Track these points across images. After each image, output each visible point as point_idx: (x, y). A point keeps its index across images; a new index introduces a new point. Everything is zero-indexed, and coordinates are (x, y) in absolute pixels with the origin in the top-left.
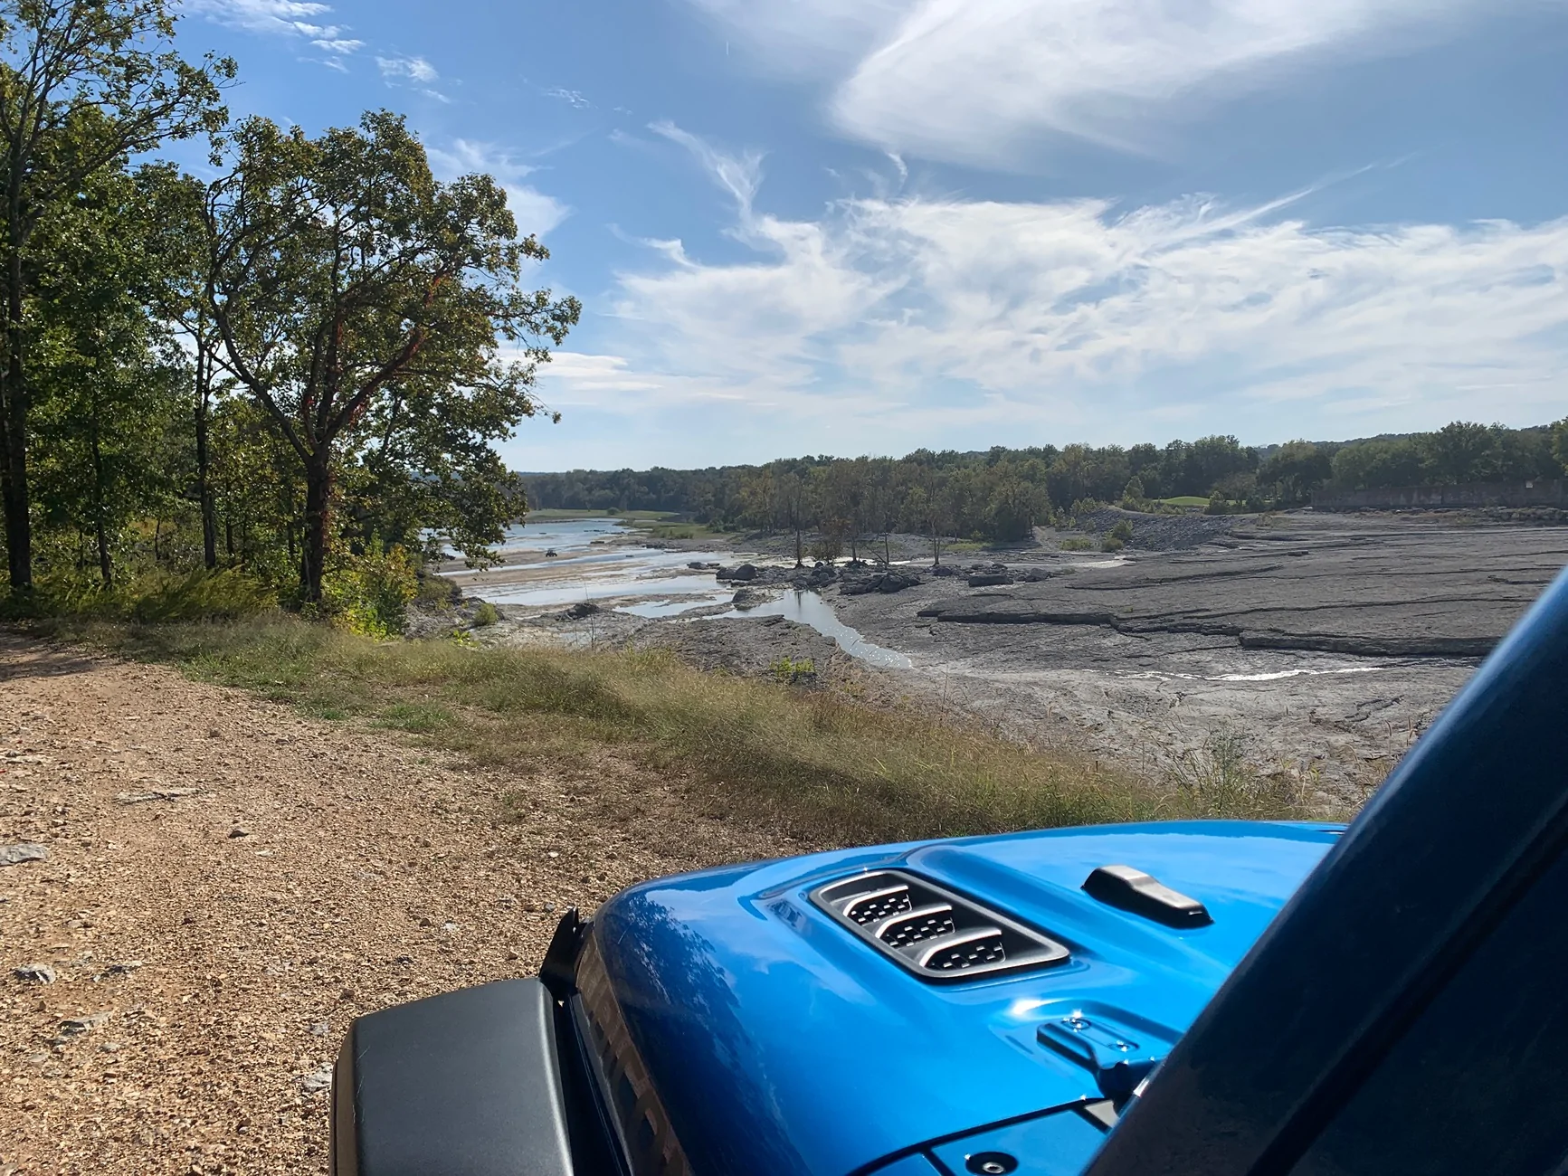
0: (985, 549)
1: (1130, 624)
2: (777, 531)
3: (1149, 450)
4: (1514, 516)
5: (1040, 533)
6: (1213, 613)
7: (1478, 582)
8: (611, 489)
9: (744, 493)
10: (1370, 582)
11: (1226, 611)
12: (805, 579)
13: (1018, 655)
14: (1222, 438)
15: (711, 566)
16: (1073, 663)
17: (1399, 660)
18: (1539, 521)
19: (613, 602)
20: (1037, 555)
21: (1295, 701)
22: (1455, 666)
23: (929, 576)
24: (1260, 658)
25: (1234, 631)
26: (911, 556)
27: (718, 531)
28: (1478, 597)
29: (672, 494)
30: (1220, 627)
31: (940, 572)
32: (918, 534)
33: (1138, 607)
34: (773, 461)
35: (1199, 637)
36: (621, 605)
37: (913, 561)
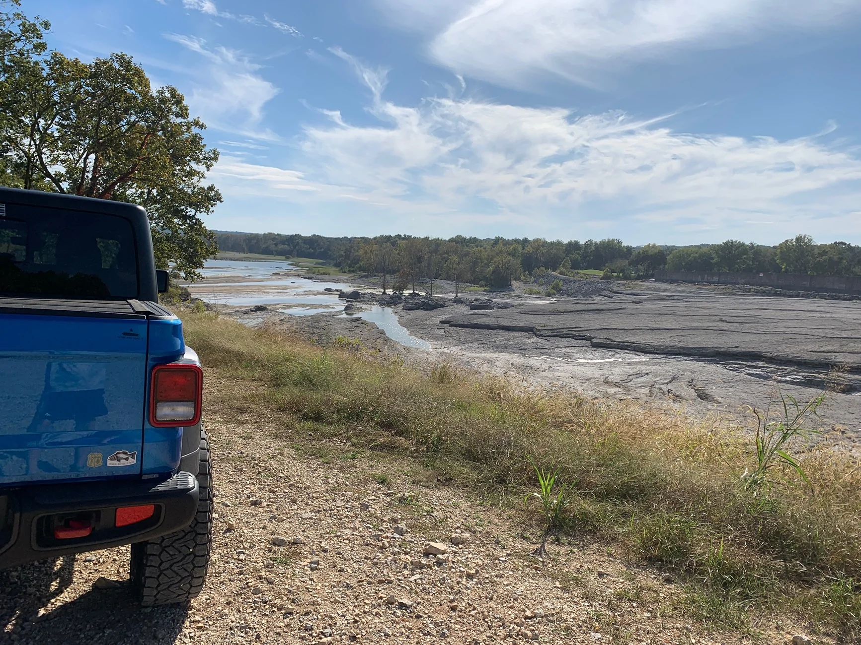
0: (485, 291)
1: (542, 333)
2: (376, 274)
3: (577, 243)
4: (752, 290)
5: (515, 284)
6: (583, 329)
7: (715, 321)
8: (289, 245)
9: (361, 252)
10: (664, 318)
11: (588, 329)
12: (385, 301)
13: (484, 345)
14: (613, 240)
15: (337, 290)
16: (510, 350)
17: (662, 356)
18: (764, 294)
19: (278, 306)
20: (511, 296)
21: (601, 372)
22: (687, 360)
23: (451, 303)
24: (598, 352)
25: (589, 339)
26: (444, 292)
27: (345, 272)
28: (710, 328)
29: (323, 250)
30: (584, 336)
31: (457, 301)
32: (452, 281)
33: (548, 324)
34: (378, 235)
35: (573, 340)
36: (283, 308)
37: (447, 295)
